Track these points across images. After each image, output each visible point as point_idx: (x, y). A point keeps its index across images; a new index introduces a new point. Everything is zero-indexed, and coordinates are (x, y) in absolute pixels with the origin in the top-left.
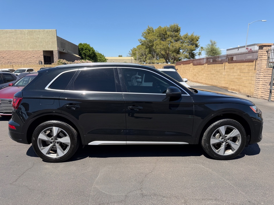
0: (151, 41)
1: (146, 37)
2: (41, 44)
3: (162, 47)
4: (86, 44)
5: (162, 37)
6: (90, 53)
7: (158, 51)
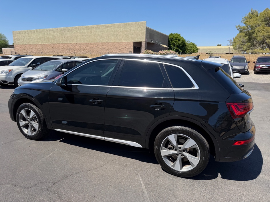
0: (252, 28)
1: (247, 22)
3: (266, 34)
4: (177, 34)
5: (269, 21)
6: (179, 43)
7: (259, 39)
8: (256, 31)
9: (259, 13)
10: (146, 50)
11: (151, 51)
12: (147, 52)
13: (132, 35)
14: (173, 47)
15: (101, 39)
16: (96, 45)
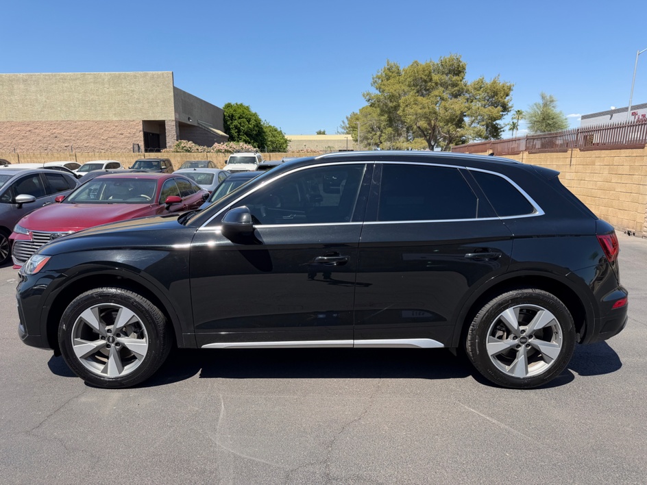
0: (392, 97)
1: (383, 87)
2: (140, 106)
4: (241, 105)
5: (421, 86)
6: (250, 126)
7: (409, 120)
8: (402, 105)
9: (401, 69)
10: (177, 142)
11: (193, 144)
12: (183, 145)
13: (138, 103)
14: (236, 134)
15: (46, 112)
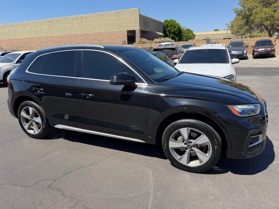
0: (249, 9)
1: (244, 5)
3: (263, 16)
4: (172, 20)
5: (266, 2)
6: (175, 30)
7: (257, 21)
8: (254, 14)
11: (146, 40)
12: (142, 40)
13: (126, 23)
14: (168, 34)
15: (93, 29)
16: (87, 36)
